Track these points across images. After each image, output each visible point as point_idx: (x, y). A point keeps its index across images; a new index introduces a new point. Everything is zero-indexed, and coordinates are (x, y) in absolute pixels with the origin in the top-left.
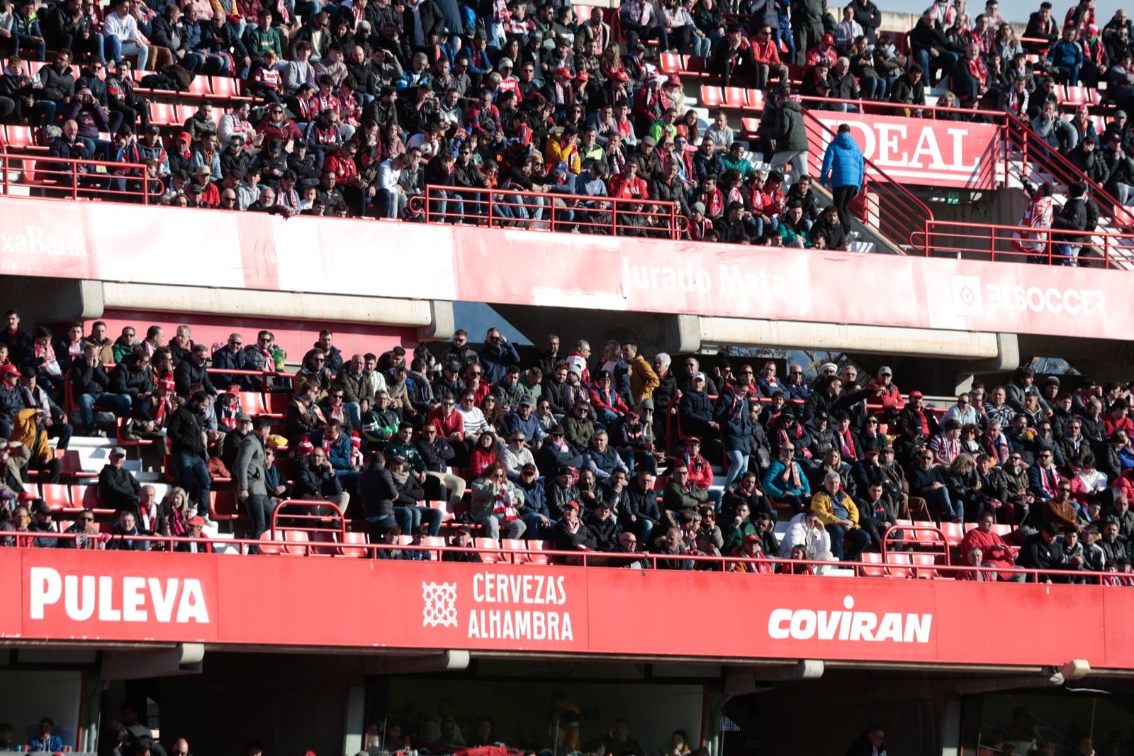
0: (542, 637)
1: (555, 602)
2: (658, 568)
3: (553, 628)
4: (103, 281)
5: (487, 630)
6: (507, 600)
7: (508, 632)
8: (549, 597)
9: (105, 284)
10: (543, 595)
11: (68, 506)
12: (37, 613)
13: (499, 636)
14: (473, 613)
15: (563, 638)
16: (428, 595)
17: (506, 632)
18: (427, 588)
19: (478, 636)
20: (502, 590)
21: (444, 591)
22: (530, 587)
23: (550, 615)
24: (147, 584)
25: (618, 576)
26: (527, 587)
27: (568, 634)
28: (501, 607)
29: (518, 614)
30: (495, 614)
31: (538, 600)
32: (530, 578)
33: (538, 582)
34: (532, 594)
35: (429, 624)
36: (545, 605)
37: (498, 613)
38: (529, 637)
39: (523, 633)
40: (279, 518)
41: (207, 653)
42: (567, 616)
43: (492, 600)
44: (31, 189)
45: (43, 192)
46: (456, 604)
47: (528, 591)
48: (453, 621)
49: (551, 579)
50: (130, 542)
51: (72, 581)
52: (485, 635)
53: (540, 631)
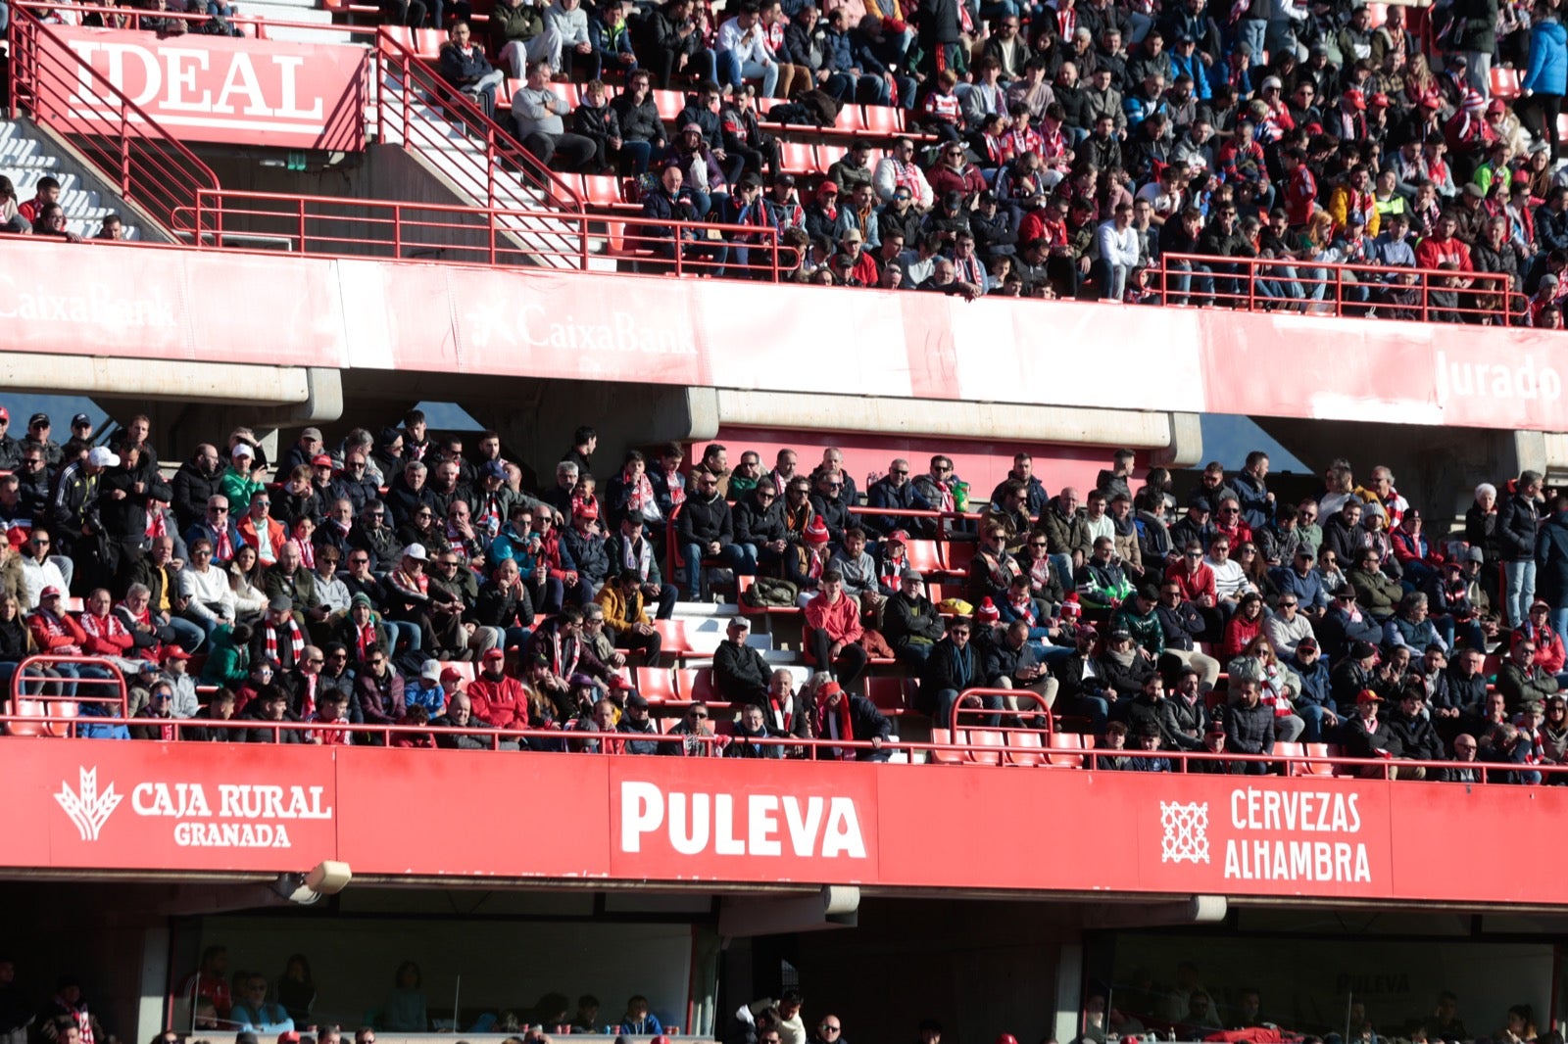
0: (1328, 877)
1: (1345, 829)
2: (1489, 781)
3: (1343, 865)
4: (717, 388)
5: (1252, 868)
6: (1278, 826)
7: (1280, 870)
8: (1336, 822)
9: (721, 392)
10: (1329, 820)
11: (672, 698)
12: (630, 843)
13: (1267, 876)
14: (1231, 845)
15: (1357, 879)
16: (1169, 820)
17: (1277, 871)
18: (1167, 810)
19: (1238, 875)
20: (1271, 813)
21: (1191, 814)
22: (1310, 808)
23: (1339, 846)
24: (781, 805)
25: (1433, 793)
26: (1306, 808)
27: (1363, 873)
28: (1269, 836)
29: (1294, 845)
30: (1262, 846)
31: (1322, 827)
32: (1310, 795)
33: (1321, 801)
34: (1313, 818)
35: (1170, 860)
36: (1331, 832)
37: (1266, 844)
38: (1309, 877)
39: (1301, 872)
40: (960, 714)
41: (862, 899)
42: (1361, 848)
43: (1259, 826)
44: (619, 262)
45: (635, 267)
46: (1207, 832)
47: (1308, 813)
48: (1203, 855)
49: (1339, 797)
50: (757, 747)
51: (677, 800)
52: (1248, 875)
53: (1324, 870)
